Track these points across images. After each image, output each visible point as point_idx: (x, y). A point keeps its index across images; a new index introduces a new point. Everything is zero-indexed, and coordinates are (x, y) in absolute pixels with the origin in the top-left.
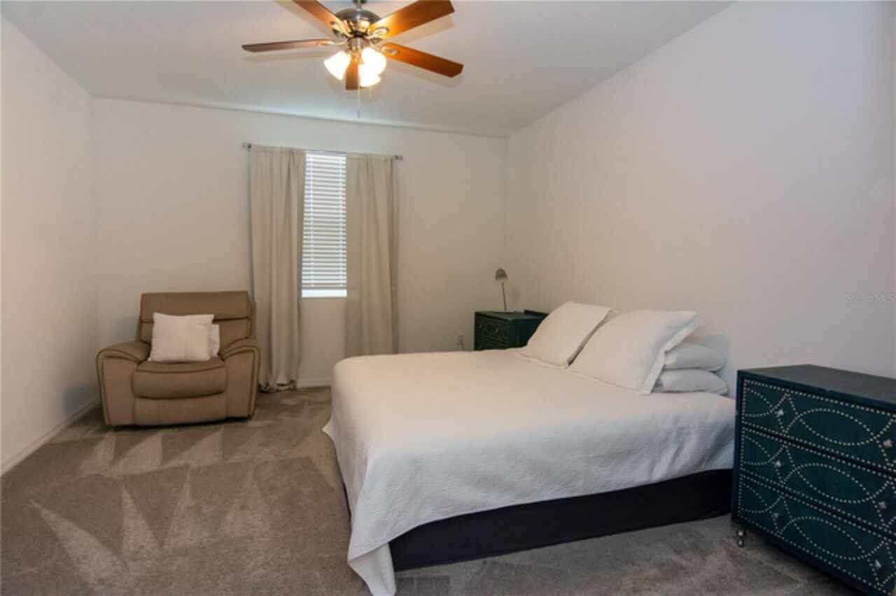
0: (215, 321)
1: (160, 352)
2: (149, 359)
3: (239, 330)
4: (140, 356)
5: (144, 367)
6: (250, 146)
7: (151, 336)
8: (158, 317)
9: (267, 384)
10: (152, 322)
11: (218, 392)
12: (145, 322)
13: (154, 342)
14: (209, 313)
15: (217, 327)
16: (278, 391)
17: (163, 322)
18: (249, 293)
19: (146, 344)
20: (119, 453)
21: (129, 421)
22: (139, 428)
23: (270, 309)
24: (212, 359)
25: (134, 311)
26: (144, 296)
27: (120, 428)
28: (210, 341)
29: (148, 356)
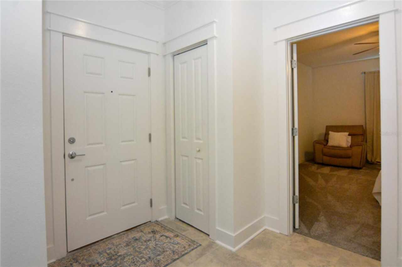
0: (349, 135)
1: (331, 143)
2: (328, 145)
3: (360, 139)
4: (325, 144)
5: (326, 147)
6: (365, 73)
7: (328, 138)
8: (330, 132)
9: (371, 161)
10: (329, 134)
11: (349, 157)
12: (327, 134)
13: (329, 140)
14: (347, 132)
15: (350, 137)
16: (376, 164)
17: (332, 134)
18: (364, 126)
19: (327, 141)
20: (318, 169)
21: (321, 162)
22: (324, 164)
23: (373, 133)
24: (348, 147)
25: (324, 131)
26: (327, 126)
27: (319, 164)
28: (347, 141)
29: (327, 144)
